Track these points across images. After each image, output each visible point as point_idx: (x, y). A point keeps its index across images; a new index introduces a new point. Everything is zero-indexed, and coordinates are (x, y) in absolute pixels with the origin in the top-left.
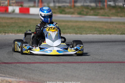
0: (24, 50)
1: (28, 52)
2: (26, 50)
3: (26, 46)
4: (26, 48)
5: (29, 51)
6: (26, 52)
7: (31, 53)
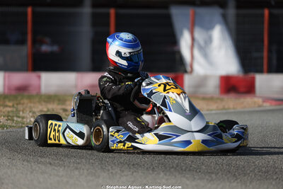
0: (113, 141)
1: (126, 146)
2: (120, 142)
3: (118, 131)
4: (120, 137)
5: (128, 144)
6: (120, 146)
7: (135, 148)
